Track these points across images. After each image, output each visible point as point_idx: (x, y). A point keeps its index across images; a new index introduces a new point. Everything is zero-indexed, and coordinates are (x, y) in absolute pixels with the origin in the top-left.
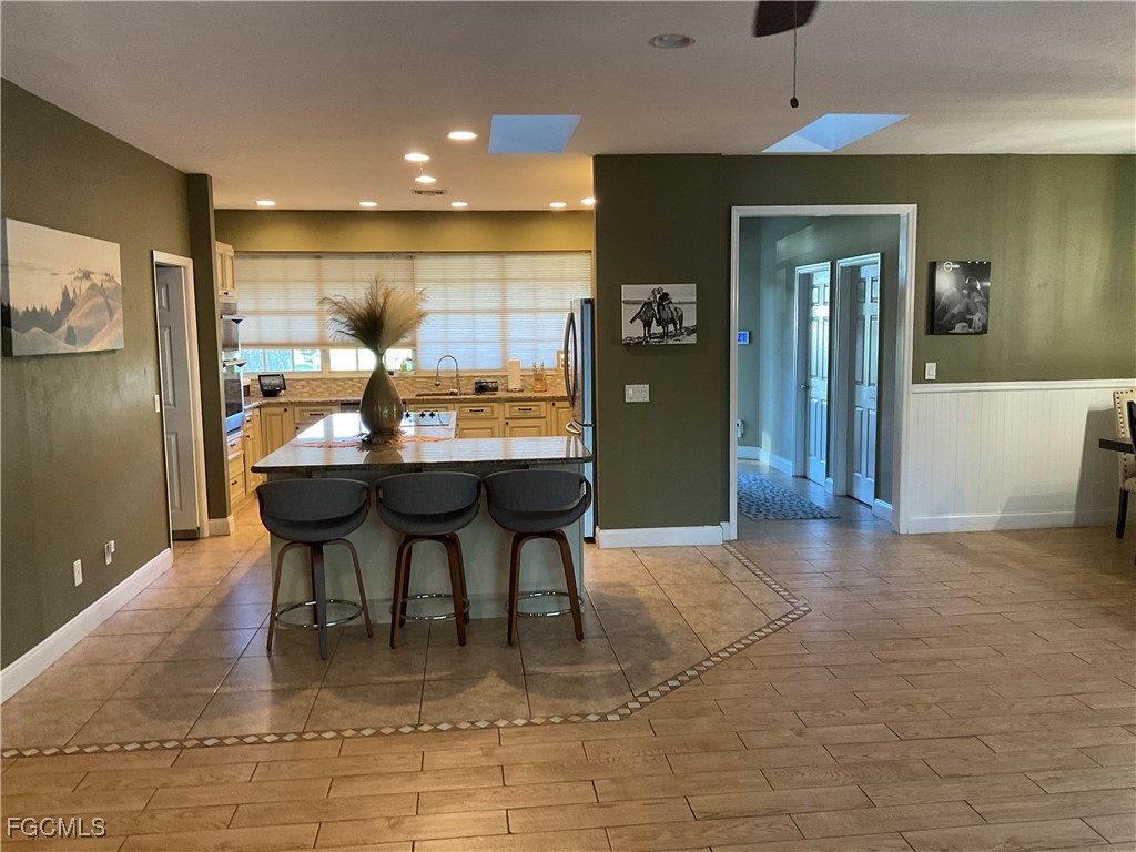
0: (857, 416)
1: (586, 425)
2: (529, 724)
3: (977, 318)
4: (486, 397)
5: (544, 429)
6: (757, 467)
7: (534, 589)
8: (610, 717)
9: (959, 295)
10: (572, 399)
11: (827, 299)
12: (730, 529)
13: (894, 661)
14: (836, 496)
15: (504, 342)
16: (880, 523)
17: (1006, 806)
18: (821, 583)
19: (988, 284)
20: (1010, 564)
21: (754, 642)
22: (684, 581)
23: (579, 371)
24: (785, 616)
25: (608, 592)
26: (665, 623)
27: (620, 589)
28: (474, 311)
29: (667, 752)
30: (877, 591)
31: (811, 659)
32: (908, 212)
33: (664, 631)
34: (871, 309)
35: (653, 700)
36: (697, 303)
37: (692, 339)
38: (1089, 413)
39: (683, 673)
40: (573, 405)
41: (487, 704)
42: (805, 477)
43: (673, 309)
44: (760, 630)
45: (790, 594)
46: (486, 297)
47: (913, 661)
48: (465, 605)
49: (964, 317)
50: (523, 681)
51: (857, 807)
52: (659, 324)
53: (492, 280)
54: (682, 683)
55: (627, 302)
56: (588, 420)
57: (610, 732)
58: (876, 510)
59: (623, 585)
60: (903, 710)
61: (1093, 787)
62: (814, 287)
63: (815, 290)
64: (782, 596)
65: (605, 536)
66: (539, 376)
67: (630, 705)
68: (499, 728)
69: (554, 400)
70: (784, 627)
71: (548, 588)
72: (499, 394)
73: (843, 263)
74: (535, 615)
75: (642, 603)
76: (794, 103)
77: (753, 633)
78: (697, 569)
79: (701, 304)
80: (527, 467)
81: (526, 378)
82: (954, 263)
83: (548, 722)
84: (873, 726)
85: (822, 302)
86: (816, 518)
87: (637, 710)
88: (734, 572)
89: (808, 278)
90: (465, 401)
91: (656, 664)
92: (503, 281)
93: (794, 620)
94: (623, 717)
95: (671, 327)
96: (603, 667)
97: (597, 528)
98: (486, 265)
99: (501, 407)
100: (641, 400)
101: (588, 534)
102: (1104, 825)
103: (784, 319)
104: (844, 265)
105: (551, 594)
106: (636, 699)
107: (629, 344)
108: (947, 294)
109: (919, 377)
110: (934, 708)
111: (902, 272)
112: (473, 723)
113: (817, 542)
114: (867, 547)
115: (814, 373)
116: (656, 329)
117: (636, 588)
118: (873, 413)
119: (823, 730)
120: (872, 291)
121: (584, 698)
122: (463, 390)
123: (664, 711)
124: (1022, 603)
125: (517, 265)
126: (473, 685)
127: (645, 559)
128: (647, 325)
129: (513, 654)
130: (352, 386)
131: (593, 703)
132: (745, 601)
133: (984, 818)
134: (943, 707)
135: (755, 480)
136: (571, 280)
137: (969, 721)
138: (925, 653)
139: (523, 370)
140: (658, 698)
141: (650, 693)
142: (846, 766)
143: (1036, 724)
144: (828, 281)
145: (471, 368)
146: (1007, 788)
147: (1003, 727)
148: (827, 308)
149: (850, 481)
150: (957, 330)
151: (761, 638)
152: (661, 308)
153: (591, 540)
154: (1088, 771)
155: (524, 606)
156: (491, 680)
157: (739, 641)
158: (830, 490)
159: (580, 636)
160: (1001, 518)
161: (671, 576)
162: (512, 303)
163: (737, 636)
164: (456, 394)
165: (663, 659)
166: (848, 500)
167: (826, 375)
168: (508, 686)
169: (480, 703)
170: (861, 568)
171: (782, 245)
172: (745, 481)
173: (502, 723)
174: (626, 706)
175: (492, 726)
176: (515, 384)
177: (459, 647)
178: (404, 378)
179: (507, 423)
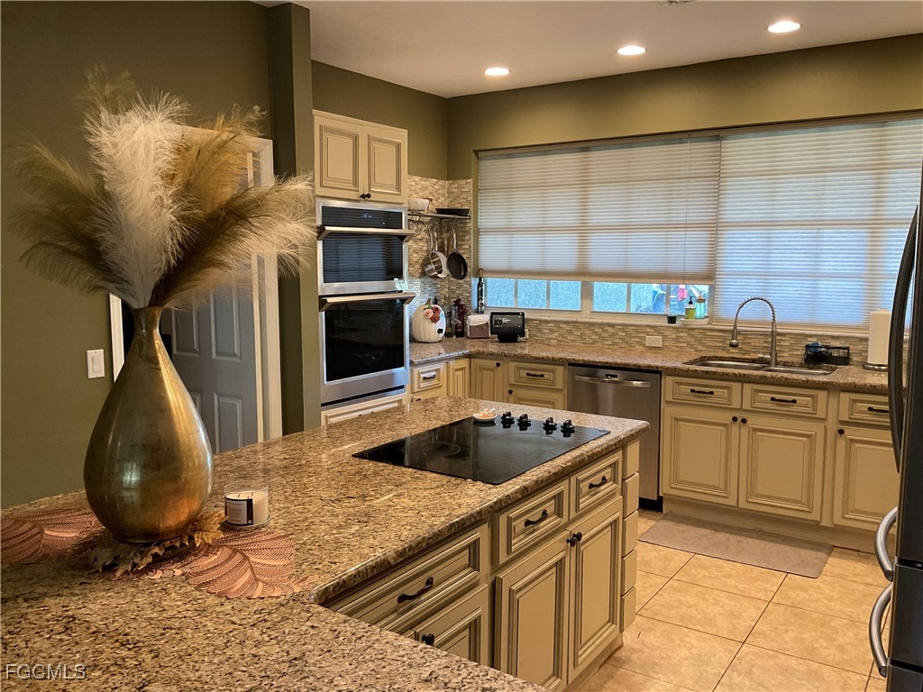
4: (804, 377)
28: (819, 224)
130: (613, 335)
145: (807, 320)
176: (878, 356)
178: (689, 329)
179: (841, 432)
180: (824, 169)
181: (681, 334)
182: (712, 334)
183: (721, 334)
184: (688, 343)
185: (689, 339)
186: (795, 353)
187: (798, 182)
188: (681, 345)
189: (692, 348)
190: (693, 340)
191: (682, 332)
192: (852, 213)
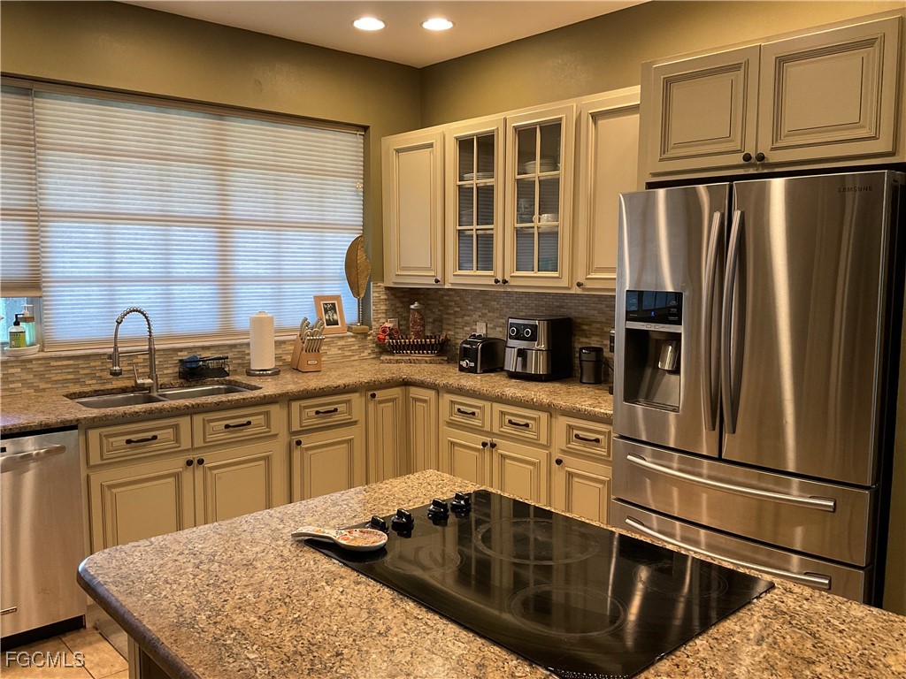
15: (224, 280)
46: (190, 193)
66: (314, 344)
162: (239, 208)
178: (23, 361)
180: (167, 157)
181: (11, 371)
182: (60, 363)
183: (71, 362)
184: (24, 382)
185: (24, 376)
186: (165, 372)
187: (140, 168)
188: (11, 386)
189: (29, 388)
190: (32, 376)
191: (13, 367)
192: (200, 209)
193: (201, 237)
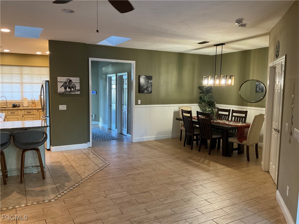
0: (123, 113)
1: (47, 117)
2: (26, 206)
3: (149, 89)
4: (16, 108)
5: (35, 118)
6: (99, 127)
7: (29, 166)
8: (52, 200)
9: (145, 83)
10: (43, 109)
11: (115, 83)
12: (90, 144)
13: (130, 175)
14: (118, 134)
15: (22, 92)
16: (129, 140)
17: (154, 208)
18: (114, 156)
19: (152, 81)
20: (157, 148)
21: (95, 174)
22: (76, 159)
23: (45, 101)
24: (103, 166)
25: (53, 164)
26: (70, 172)
27: (57, 163)
28: (12, 83)
29: (68, 208)
30: (126, 157)
31: (109, 177)
32: (133, 63)
33: (69, 174)
34: (125, 86)
35: (65, 194)
36: (80, 83)
37: (79, 93)
38: (174, 112)
39: (74, 185)
40: (43, 111)
41: (13, 202)
42: (111, 129)
43: (73, 84)
44: (96, 171)
45: (105, 160)
46: (16, 79)
47: (135, 174)
48: (6, 172)
49: (147, 89)
50: (25, 193)
51: (119, 215)
52: (69, 88)
53: (17, 74)
54: (74, 188)
55: (59, 82)
56: (48, 115)
57: (52, 205)
58: (127, 137)
59: (58, 162)
60: (131, 187)
61: (174, 201)
62: (112, 80)
63: (112, 81)
64: (103, 161)
65: (53, 148)
66: (33, 103)
67: (58, 196)
68: (16, 208)
69: (38, 109)
70: (103, 169)
71: (34, 165)
72: (21, 108)
73: (119, 74)
74: (29, 173)
75: (63, 167)
76: (97, 31)
77: (95, 172)
78: (80, 156)
79: (81, 83)
80: (27, 129)
81: (29, 103)
82: (144, 76)
83: (32, 204)
84: (124, 193)
85: (114, 84)
86: (113, 140)
87: (60, 197)
88: (91, 156)
89: (110, 78)
90: (9, 110)
91: (67, 184)
92: (21, 74)
93: (106, 167)
94: (56, 200)
95: (72, 89)
96: (51, 186)
97: (51, 146)
98: (16, 70)
99: (21, 112)
100: (64, 109)
101: (48, 148)
102: (176, 209)
103: (105, 88)
104: (119, 75)
105: (35, 166)
106: (60, 194)
107: (60, 94)
108: (142, 83)
109: (137, 103)
110: (139, 186)
111: (132, 77)
112: (7, 208)
113: (113, 146)
114: (125, 146)
115: (112, 102)
116: (68, 90)
117: (62, 162)
118: (127, 112)
119: (111, 195)
120: (126, 82)
121: (44, 196)
122: (8, 107)
123: (68, 196)
124: (160, 157)
125: (26, 70)
126: (8, 196)
127: (65, 154)
128: (65, 88)
129: (22, 186)
131: (47, 197)
132: (93, 163)
133: (149, 213)
134: (141, 185)
135: (98, 130)
136: (44, 75)
137: (147, 188)
138: (137, 172)
139: (28, 101)
140: (67, 193)
141: (64, 192)
142: (117, 204)
143: (162, 187)
144: (115, 79)
145: (11, 100)
146: (155, 204)
147: (154, 189)
148: (115, 86)
149: (121, 130)
150: (145, 92)
151: (97, 173)
152: (69, 84)
153: (49, 150)
154: (172, 197)
155: (26, 171)
156: (14, 194)
157: (91, 174)
158: (117, 132)
159: (44, 178)
160: (156, 137)
161: (73, 158)
162: (25, 81)
163: (90, 173)
164: (6, 108)
165: (69, 182)
166: (121, 134)
167: (115, 103)
168: (20, 195)
169: (10, 201)
170: (123, 152)
171: (104, 69)
172: (95, 131)
173: (17, 207)
174: (57, 196)
175: (14, 208)
176: (26, 104)
177: (4, 185)
179: (23, 116)
186: (10, 106)
192: (18, 81)
193: (19, 85)
